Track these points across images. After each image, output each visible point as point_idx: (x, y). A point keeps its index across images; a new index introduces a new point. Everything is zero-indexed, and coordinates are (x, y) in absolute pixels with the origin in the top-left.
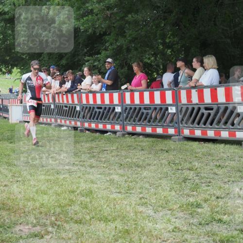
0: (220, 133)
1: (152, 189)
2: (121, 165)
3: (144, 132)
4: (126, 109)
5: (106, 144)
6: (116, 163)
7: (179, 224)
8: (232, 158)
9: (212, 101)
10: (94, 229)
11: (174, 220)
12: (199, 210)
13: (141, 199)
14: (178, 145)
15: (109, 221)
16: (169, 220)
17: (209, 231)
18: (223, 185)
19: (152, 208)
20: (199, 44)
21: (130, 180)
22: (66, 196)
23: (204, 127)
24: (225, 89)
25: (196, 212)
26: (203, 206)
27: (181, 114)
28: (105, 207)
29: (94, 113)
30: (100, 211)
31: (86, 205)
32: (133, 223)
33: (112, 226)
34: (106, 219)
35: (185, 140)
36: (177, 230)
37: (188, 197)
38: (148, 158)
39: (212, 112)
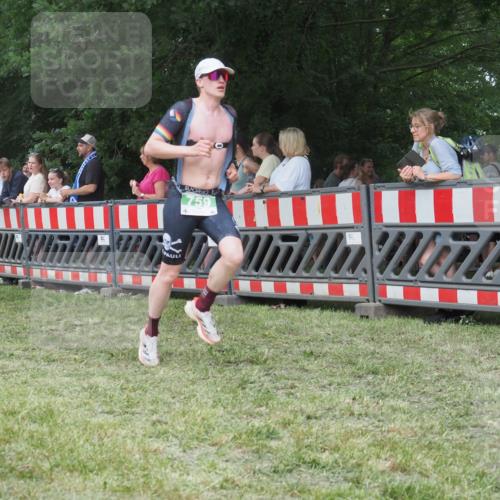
0: (312, 288)
1: (178, 405)
2: (112, 355)
4: (121, 238)
5: (79, 312)
6: (102, 352)
7: (233, 473)
8: (337, 337)
9: (296, 222)
10: (59, 490)
11: (224, 465)
12: (273, 444)
13: (154, 424)
14: (227, 312)
15: (91, 471)
16: (213, 466)
17: (293, 485)
18: (318, 392)
19: (176, 441)
20: (270, 106)
21: (131, 385)
23: (281, 274)
24: (322, 198)
25: (266, 446)
26: (281, 435)
28: (81, 442)
29: (52, 246)
30: (72, 451)
31: (41, 439)
32: (140, 473)
33: (96, 481)
34: (85, 467)
35: (242, 303)
36: (229, 485)
37: (250, 419)
38: (167, 340)
39: (296, 246)
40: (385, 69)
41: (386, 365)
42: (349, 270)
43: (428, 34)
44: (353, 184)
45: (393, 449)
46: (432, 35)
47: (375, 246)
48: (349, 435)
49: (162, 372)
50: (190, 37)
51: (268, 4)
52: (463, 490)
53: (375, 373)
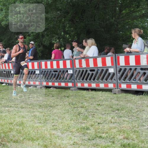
0: (99, 85)
1: (60, 120)
2: (40, 106)
3: (53, 86)
4: (42, 71)
6: (37, 105)
7: (76, 140)
8: (107, 100)
9: (94, 66)
10: (25, 146)
11: (74, 138)
12: (88, 131)
13: (53, 126)
14: (74, 93)
15: (35, 140)
16: (71, 138)
17: (94, 144)
18: (101, 116)
19: (60, 131)
20: (86, 31)
21: (46, 115)
22: (8, 126)
23: (90, 81)
24: (102, 58)
25: (86, 132)
26: (91, 129)
27: (76, 74)
28: (32, 132)
30: (29, 134)
31: (20, 131)
32: (49, 140)
33: (36, 143)
34: (33, 139)
35: (78, 90)
36: (75, 144)
37: (81, 124)
38: (56, 101)
39: (94, 73)
40: (120, 20)
41: (121, 108)
42: (110, 80)
43: (132, 9)
44: (111, 54)
45: (124, 132)
46: (134, 10)
47: (118, 72)
48: (111, 129)
49: (55, 111)
50: (62, 11)
51: (85, 1)
52: (145, 144)
53: (118, 110)
